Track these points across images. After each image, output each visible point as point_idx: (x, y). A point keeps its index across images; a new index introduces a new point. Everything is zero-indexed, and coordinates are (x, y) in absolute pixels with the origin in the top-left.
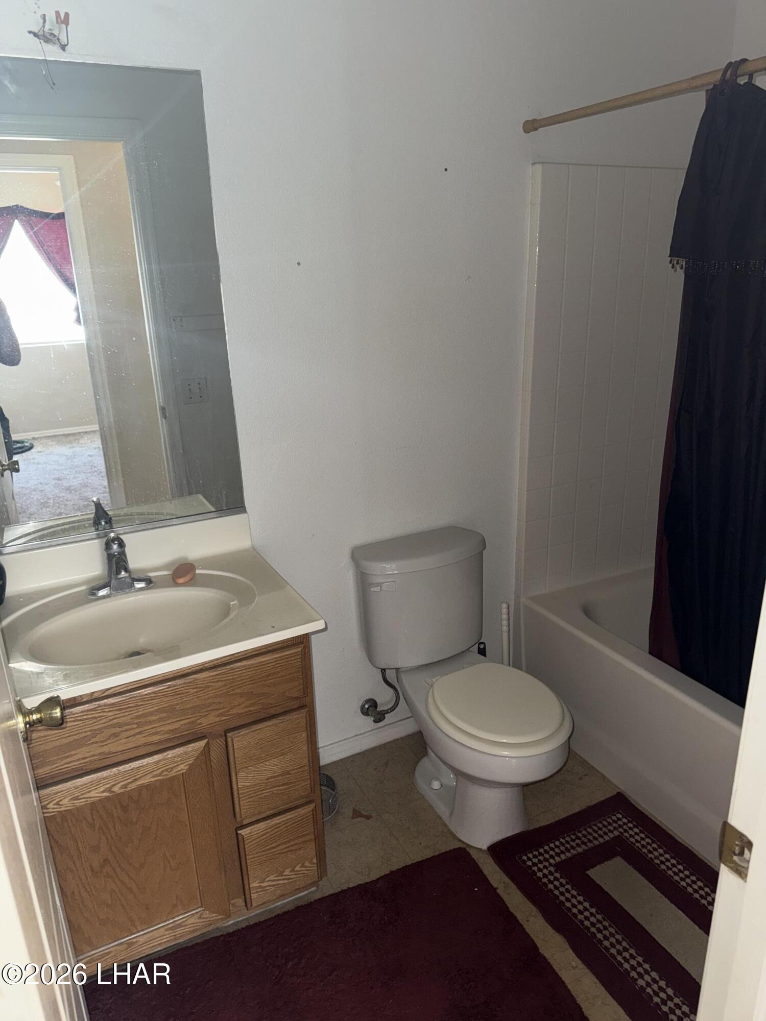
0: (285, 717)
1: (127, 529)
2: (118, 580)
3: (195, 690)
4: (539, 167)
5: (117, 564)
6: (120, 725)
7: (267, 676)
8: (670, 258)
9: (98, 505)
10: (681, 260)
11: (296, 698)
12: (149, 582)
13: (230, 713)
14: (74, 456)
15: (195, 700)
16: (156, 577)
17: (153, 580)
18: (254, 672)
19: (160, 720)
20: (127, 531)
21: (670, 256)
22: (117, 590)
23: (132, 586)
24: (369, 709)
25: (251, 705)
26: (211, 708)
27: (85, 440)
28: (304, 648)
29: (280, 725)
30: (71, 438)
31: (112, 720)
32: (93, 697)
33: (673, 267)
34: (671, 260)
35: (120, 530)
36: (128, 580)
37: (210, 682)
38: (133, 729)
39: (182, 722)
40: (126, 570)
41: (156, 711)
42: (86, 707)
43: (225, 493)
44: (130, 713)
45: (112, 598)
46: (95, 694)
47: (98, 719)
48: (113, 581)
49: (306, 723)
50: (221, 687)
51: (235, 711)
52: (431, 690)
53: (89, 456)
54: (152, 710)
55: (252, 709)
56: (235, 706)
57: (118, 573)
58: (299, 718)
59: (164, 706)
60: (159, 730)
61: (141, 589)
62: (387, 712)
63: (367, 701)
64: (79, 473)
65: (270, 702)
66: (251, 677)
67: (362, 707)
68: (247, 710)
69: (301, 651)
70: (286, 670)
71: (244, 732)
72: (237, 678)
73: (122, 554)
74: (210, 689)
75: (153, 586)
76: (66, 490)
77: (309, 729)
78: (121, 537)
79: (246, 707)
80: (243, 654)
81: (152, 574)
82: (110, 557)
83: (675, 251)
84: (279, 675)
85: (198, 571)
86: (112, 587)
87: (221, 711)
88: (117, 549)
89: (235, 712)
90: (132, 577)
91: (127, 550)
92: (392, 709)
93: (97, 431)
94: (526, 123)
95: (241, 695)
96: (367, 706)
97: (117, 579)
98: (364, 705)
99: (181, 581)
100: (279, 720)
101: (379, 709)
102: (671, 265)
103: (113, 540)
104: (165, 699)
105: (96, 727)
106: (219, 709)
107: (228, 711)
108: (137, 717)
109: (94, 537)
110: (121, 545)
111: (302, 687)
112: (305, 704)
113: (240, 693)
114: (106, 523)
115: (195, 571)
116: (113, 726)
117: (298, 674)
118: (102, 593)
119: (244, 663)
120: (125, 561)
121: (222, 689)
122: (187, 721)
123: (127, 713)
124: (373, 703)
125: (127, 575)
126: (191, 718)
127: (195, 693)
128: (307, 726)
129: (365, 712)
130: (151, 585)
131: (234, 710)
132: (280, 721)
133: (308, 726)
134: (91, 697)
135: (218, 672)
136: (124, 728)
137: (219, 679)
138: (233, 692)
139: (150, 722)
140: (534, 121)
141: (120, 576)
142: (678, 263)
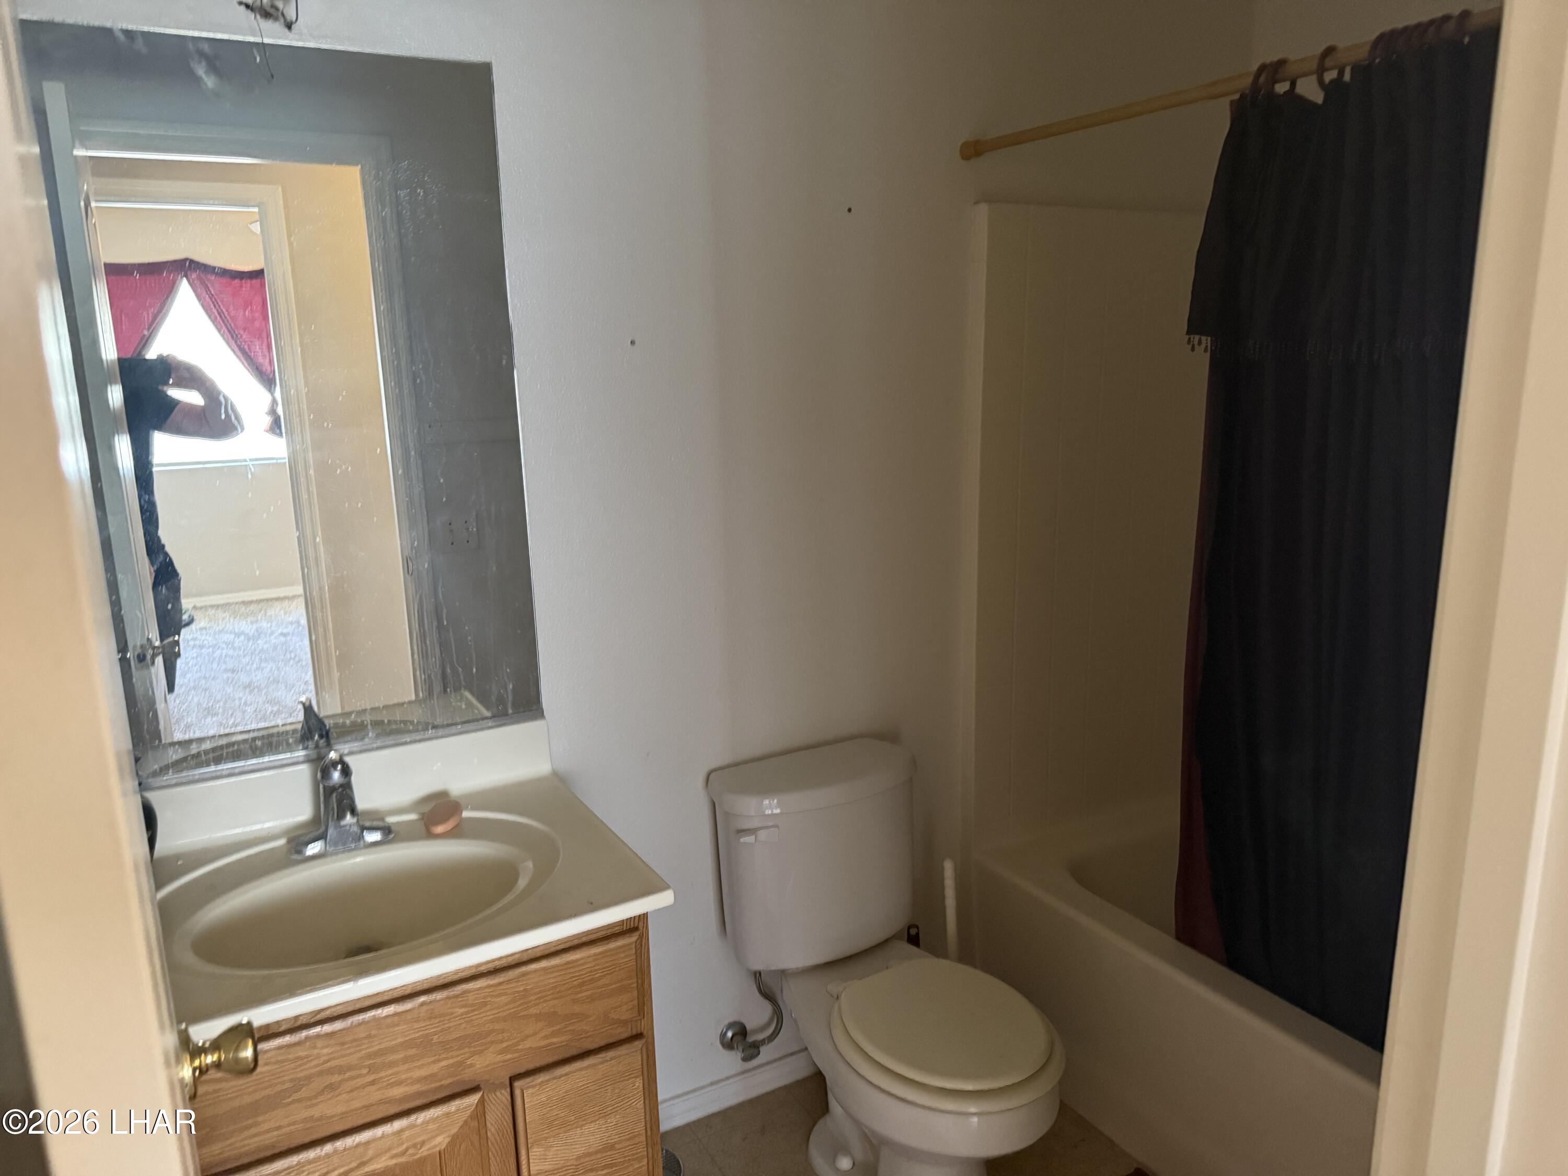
0: (608, 1054)
1: (355, 746)
2: (339, 829)
3: (463, 1010)
4: (984, 208)
5: (339, 803)
6: (340, 1070)
7: (582, 984)
8: (1187, 337)
9: (308, 709)
10: (1204, 338)
11: (624, 1023)
12: (387, 831)
13: (520, 1047)
14: (259, 634)
15: (464, 1025)
16: (398, 823)
17: (393, 828)
18: (559, 979)
19: (405, 1060)
20: (355, 749)
21: (1188, 333)
22: (336, 844)
23: (361, 837)
24: (734, 1039)
25: (553, 1034)
26: (489, 1039)
27: (276, 610)
28: (641, 937)
29: (600, 1066)
30: (252, 607)
31: (328, 1061)
32: (299, 1023)
33: (1193, 349)
34: (1190, 338)
35: (345, 748)
36: (355, 829)
37: (487, 996)
38: (360, 1076)
39: (444, 1063)
40: (353, 812)
41: (402, 1044)
42: (287, 1039)
43: (511, 686)
44: (358, 1049)
45: (328, 859)
46: (301, 1018)
47: (305, 1060)
48: (331, 831)
49: (642, 1064)
50: (507, 1004)
51: (527, 1044)
52: (836, 1006)
53: (282, 634)
54: (393, 1043)
55: (555, 1040)
56: (528, 1036)
57: (341, 816)
58: (630, 1055)
59: (413, 1036)
60: (403, 1077)
61: (375, 844)
62: (763, 1042)
63: (730, 1026)
64: (266, 660)
65: (585, 1028)
66: (555, 987)
67: (723, 1035)
68: (547, 1042)
69: (636, 942)
70: (611, 974)
71: (541, 1078)
72: (532, 989)
73: (347, 786)
74: (488, 1007)
75: (393, 838)
76: (245, 688)
77: (645, 1073)
78: (347, 759)
79: (546, 1037)
80: (542, 948)
81: (391, 820)
82: (330, 791)
83: (1195, 327)
84: (600, 983)
85: (466, 814)
86: (328, 840)
87: (505, 1045)
88: (339, 778)
89: (528, 1046)
90: (361, 823)
91: (354, 779)
92: (771, 1038)
93: (299, 596)
94: (965, 146)
95: (538, 1017)
96: (730, 1034)
97: (338, 826)
98: (726, 1033)
99: (439, 829)
100: (600, 1058)
101: (750, 1039)
102: (1190, 346)
103: (334, 764)
104: (416, 1026)
105: (302, 1074)
106: (502, 1042)
107: (517, 1044)
108: (369, 1056)
109: (301, 759)
110: (346, 772)
111: (636, 1002)
112: (639, 1032)
113: (537, 1014)
114: (321, 736)
115: (462, 813)
116: (330, 1071)
117: (629, 982)
118: (314, 849)
119: (543, 964)
120: (352, 800)
121: (507, 1007)
122: (451, 1061)
123: (352, 1050)
124: (741, 1031)
125: (355, 820)
126: (458, 1056)
127: (462, 1014)
128: (642, 1068)
129: (728, 1045)
130: (391, 836)
131: (525, 1042)
132: (601, 1060)
133: (645, 1069)
134: (295, 1022)
135: (501, 980)
136: (348, 1075)
137: (502, 992)
138: (525, 1013)
139: (391, 1064)
140: (977, 142)
141: (343, 823)
142: (1200, 343)
